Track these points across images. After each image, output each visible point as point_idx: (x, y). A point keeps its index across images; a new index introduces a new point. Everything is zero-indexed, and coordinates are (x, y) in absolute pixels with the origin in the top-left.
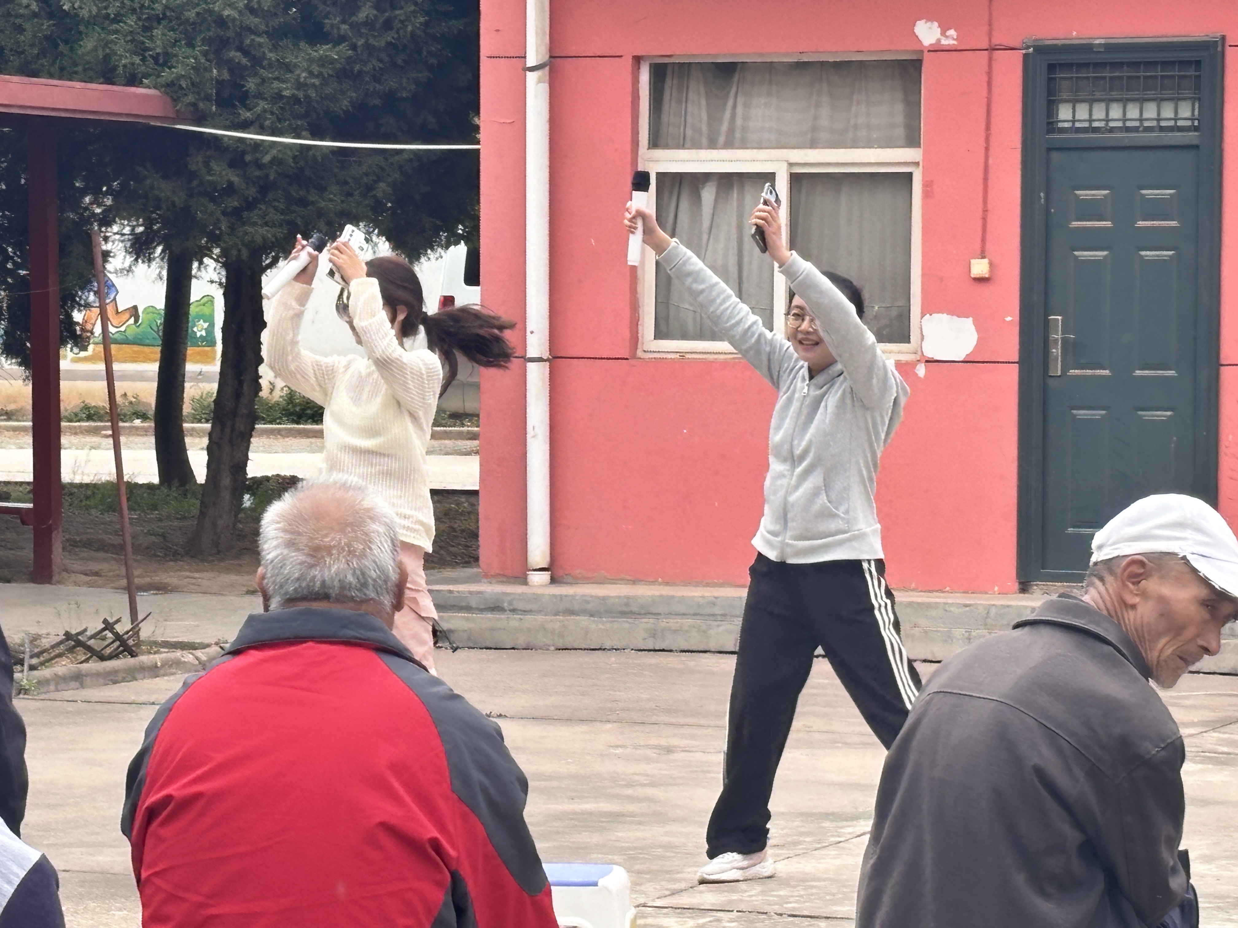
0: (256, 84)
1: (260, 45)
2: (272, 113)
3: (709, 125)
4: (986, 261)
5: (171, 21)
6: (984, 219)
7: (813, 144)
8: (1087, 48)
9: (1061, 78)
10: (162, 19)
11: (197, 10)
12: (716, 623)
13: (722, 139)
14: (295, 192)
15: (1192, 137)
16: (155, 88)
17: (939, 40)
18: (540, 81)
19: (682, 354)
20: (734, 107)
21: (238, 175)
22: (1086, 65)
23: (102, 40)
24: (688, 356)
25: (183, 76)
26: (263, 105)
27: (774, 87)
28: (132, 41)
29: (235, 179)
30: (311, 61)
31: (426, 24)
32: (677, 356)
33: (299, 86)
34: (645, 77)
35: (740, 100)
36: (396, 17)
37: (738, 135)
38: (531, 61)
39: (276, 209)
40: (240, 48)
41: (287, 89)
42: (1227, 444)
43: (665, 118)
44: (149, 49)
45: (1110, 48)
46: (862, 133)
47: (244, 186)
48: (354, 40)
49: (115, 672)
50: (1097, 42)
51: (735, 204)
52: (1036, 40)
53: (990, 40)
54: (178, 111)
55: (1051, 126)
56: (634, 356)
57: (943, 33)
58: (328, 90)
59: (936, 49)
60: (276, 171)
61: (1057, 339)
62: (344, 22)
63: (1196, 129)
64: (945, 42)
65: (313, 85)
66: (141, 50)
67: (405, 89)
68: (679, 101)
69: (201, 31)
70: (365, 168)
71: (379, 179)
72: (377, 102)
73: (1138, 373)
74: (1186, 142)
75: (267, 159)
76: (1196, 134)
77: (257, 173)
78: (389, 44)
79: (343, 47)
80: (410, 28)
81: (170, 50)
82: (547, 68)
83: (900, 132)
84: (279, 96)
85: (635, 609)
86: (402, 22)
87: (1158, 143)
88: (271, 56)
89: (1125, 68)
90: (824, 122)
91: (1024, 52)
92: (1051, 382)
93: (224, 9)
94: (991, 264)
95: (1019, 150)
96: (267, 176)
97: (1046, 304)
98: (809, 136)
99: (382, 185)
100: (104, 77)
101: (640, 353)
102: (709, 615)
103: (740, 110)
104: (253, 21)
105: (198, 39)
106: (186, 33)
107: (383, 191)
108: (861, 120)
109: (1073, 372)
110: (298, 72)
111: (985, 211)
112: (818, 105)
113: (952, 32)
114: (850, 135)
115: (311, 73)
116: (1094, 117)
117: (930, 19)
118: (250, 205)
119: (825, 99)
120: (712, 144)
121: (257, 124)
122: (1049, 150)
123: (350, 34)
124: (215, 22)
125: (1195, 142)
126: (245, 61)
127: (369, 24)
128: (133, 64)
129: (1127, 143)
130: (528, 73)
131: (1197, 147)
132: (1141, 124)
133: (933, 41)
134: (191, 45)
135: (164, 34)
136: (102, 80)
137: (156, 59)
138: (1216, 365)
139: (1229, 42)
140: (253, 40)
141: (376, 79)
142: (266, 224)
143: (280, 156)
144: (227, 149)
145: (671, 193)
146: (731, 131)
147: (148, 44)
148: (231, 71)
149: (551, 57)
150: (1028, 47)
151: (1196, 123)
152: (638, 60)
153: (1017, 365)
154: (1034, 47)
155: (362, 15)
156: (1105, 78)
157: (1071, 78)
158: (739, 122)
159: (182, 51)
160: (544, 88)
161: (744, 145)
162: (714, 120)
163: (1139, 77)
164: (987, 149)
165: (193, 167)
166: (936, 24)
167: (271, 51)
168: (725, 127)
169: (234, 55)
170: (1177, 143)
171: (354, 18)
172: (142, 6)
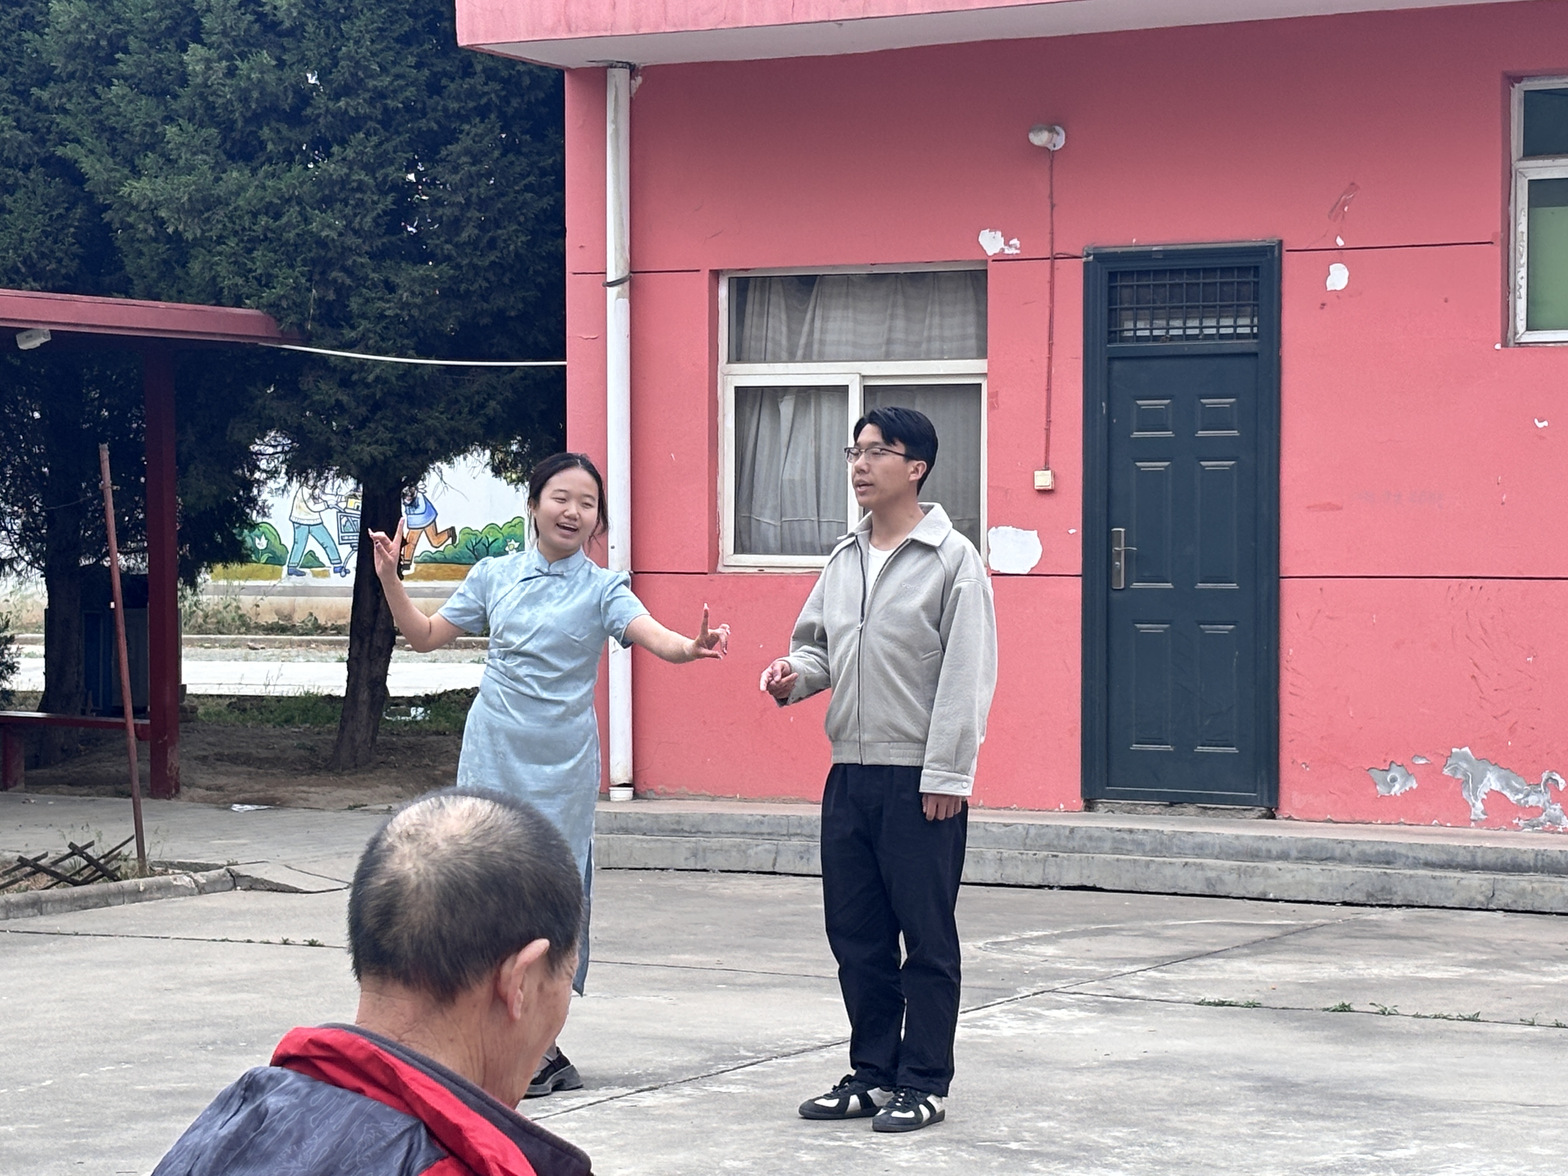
0: (359, 304)
1: (362, 265)
2: (375, 332)
3: (789, 339)
4: (1049, 472)
5: (271, 242)
6: (1048, 430)
7: (888, 357)
8: (1146, 256)
9: (1122, 286)
10: (263, 240)
11: (297, 231)
12: (755, 842)
13: (800, 353)
14: (404, 409)
15: (1250, 345)
16: (257, 308)
17: (1003, 250)
18: (619, 296)
19: (761, 568)
20: (813, 320)
21: (348, 395)
22: (1147, 273)
23: (208, 262)
24: (766, 570)
25: (283, 296)
26: (364, 324)
27: (850, 300)
28: (235, 263)
29: (344, 398)
30: (414, 280)
31: (530, 244)
32: (756, 570)
33: (405, 306)
34: (723, 292)
35: (818, 312)
36: (499, 237)
37: (816, 347)
38: (611, 277)
39: (385, 427)
40: (344, 269)
41: (389, 308)
42: (1289, 658)
43: (747, 332)
44: (250, 271)
45: (1168, 255)
46: (936, 345)
47: (353, 404)
48: (459, 260)
49: (85, 897)
50: (1155, 249)
51: (813, 417)
52: (1095, 248)
53: (1052, 248)
54: (282, 332)
55: (1114, 335)
56: (714, 571)
57: (1007, 243)
58: (432, 309)
59: (1001, 259)
60: (382, 390)
61: (1119, 553)
62: (446, 242)
63: (1255, 336)
64: (1008, 251)
65: (416, 305)
66: (245, 273)
67: (513, 307)
68: (761, 315)
69: (302, 253)
70: (475, 387)
71: (490, 397)
72: (486, 321)
73: (1200, 585)
74: (1245, 349)
75: (371, 378)
76: (1255, 341)
77: (366, 392)
78: (493, 263)
79: (444, 266)
80: (512, 247)
81: (271, 271)
82: (627, 284)
83: (972, 343)
84: (382, 316)
85: (687, 828)
86: (505, 241)
87: (1218, 351)
88: (375, 276)
89: (1185, 276)
90: (899, 335)
91: (1084, 260)
92: (1115, 596)
93: (322, 230)
94: (1054, 476)
95: (1081, 361)
96: (374, 394)
97: (1109, 515)
98: (883, 349)
99: (493, 403)
100: (215, 298)
101: (720, 568)
102: (757, 834)
103: (818, 324)
104: (352, 241)
105: (299, 259)
106: (287, 253)
107: (494, 409)
108: (936, 332)
109: (1136, 585)
110: (400, 292)
111: (1049, 422)
112: (893, 317)
113: (1015, 242)
114: (924, 346)
115: (413, 293)
116: (1155, 326)
117: (993, 229)
118: (362, 424)
119: (900, 311)
120: (792, 358)
121: (363, 343)
122: (1111, 359)
123: (455, 254)
124: (316, 242)
125: (1254, 349)
126: (348, 281)
127: (474, 243)
128: (237, 285)
129: (1186, 351)
130: (609, 289)
131: (1255, 355)
132: (1201, 331)
133: (997, 251)
134: (291, 266)
135: (264, 256)
136: (214, 302)
137: (258, 280)
138: (1275, 578)
139: (1286, 247)
140: (354, 261)
141: (484, 298)
142: (376, 442)
143: (383, 375)
144: (334, 369)
145: (752, 409)
146: (809, 345)
147: (250, 265)
148: (338, 291)
149: (631, 272)
150: (1088, 255)
151: (1255, 330)
152: (716, 275)
153: (1080, 579)
154: (1094, 255)
155: (464, 236)
156: (1165, 285)
157: (1132, 286)
158: (817, 335)
159: (281, 273)
160: (625, 302)
161: (821, 359)
162: (793, 334)
163: (1198, 284)
164: (1050, 359)
165: (305, 388)
166: (999, 234)
167: (374, 271)
168: (803, 341)
169: (336, 274)
170: (1236, 351)
171: (456, 239)
172: (244, 229)
